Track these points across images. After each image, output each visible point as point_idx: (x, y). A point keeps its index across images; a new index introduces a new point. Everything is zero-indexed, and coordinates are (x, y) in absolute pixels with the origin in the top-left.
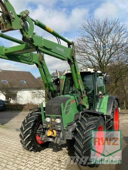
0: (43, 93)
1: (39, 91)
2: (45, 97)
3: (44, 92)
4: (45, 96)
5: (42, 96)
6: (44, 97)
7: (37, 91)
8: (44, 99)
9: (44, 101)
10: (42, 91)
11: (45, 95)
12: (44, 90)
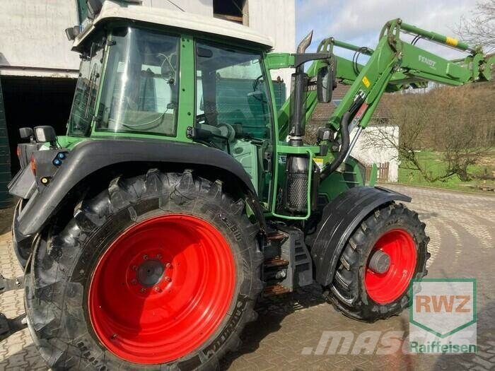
0: (392, 136)
1: (383, 128)
2: (399, 148)
3: (396, 134)
4: (397, 144)
5: (390, 143)
6: (395, 147)
7: (375, 128)
8: (395, 152)
9: (396, 159)
10: (389, 129)
11: (400, 140)
12: (397, 128)
